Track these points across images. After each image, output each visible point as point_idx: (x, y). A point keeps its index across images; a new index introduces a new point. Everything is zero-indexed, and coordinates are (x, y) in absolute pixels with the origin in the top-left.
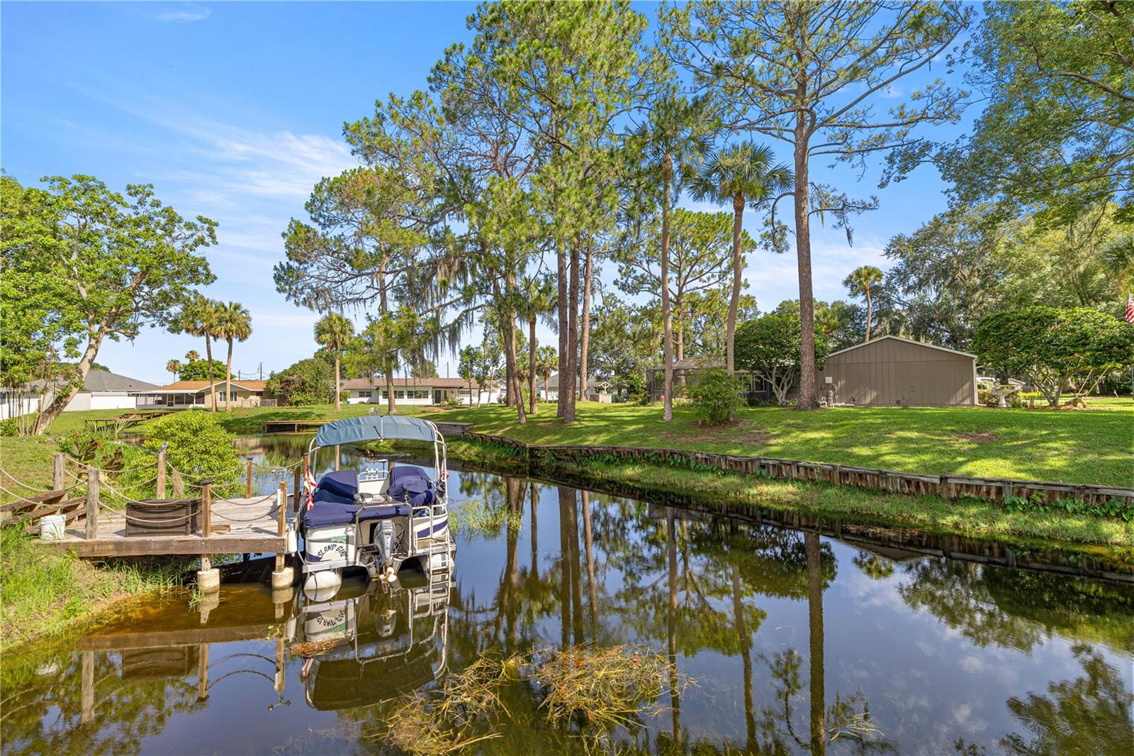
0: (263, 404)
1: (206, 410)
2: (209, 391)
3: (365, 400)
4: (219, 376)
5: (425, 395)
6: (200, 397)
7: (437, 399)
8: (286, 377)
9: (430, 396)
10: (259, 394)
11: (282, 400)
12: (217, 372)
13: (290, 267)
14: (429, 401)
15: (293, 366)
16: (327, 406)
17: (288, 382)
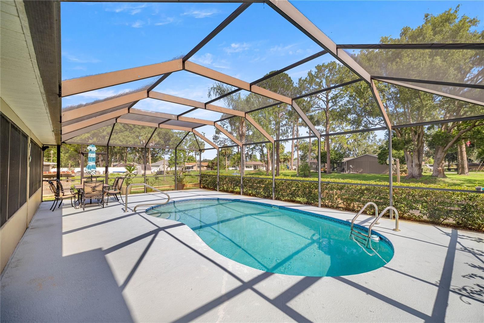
0: (207, 169)
1: (194, 171)
2: (195, 165)
3: (234, 168)
4: (193, 160)
5: (251, 167)
6: (192, 167)
7: (255, 169)
8: (213, 162)
9: (252, 167)
10: (206, 166)
11: (212, 168)
12: (192, 159)
13: (216, 136)
14: (252, 169)
15: (214, 159)
16: (223, 170)
17: (213, 163)
